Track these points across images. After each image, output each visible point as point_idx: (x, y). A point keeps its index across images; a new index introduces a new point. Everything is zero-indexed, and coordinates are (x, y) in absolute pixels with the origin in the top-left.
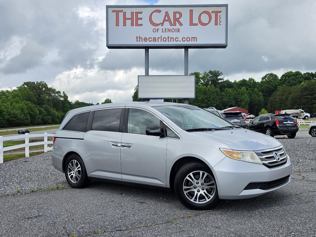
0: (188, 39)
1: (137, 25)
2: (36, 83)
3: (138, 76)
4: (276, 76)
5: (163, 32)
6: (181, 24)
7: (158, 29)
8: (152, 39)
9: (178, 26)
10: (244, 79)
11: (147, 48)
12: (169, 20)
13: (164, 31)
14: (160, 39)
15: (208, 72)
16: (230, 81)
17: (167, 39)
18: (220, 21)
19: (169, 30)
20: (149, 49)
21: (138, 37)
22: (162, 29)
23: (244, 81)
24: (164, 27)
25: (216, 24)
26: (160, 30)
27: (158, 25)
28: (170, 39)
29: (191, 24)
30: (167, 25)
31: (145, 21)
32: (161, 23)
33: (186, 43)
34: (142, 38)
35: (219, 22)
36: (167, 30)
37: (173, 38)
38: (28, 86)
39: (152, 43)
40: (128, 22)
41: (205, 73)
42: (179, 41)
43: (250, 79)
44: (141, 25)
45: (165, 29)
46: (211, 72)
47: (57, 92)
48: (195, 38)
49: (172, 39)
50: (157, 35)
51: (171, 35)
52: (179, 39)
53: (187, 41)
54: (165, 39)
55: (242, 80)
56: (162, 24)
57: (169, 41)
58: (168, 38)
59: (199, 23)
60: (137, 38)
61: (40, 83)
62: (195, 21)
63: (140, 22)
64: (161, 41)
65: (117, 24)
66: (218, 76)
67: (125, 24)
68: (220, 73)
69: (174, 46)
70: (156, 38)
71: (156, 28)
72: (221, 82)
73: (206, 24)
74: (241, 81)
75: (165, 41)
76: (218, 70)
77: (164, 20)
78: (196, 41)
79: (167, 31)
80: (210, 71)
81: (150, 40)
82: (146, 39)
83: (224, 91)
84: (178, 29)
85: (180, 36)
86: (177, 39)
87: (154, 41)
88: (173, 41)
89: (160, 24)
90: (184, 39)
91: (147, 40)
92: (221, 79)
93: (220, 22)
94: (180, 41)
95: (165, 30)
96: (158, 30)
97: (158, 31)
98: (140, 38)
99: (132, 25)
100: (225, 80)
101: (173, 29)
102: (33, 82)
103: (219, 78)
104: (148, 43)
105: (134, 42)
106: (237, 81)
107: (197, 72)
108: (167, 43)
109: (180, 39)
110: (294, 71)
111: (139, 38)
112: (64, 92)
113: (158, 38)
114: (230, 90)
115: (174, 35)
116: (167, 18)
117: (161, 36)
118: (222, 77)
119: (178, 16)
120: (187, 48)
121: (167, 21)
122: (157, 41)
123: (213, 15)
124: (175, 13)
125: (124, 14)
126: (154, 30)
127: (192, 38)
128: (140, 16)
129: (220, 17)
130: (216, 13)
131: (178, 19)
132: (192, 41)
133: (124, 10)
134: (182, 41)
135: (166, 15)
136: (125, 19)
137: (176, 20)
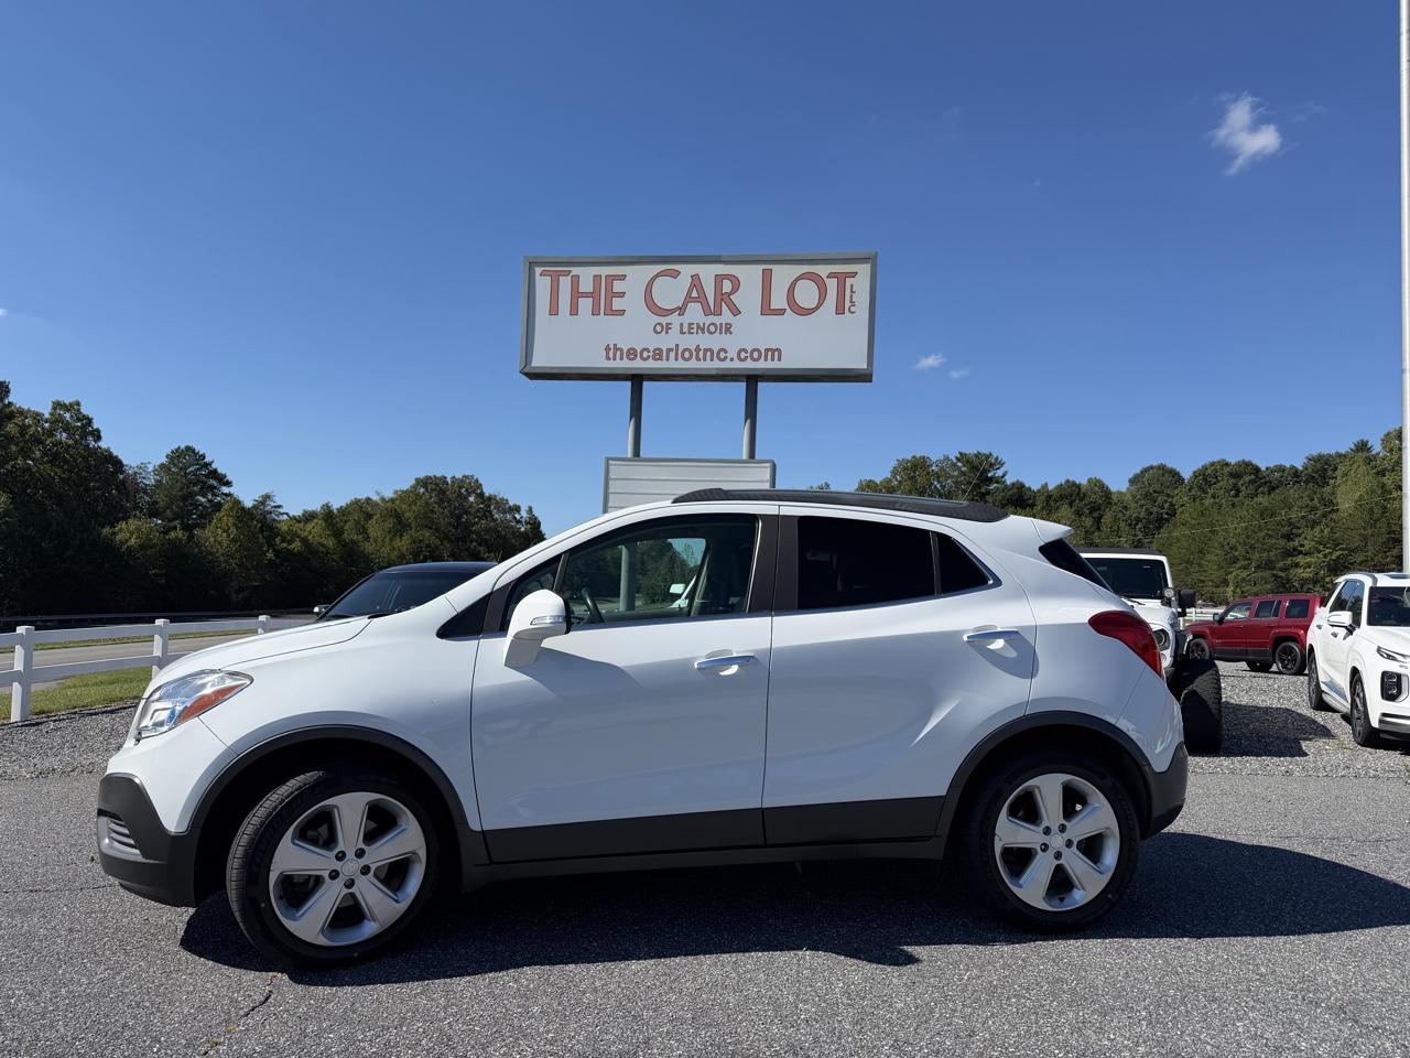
0: (756, 355)
1: (611, 312)
2: (449, 480)
3: (608, 459)
4: (1175, 474)
5: (682, 333)
6: (736, 312)
7: (668, 324)
8: (651, 354)
9: (726, 316)
10: (1071, 480)
11: (637, 380)
12: (702, 298)
13: (685, 330)
14: (672, 355)
15: (957, 458)
16: (1027, 485)
17: (694, 353)
18: (851, 301)
19: (701, 329)
20: (645, 383)
21: (612, 346)
22: (682, 324)
24: (686, 319)
25: (840, 310)
26: (675, 328)
27: (669, 312)
28: (701, 353)
29: (767, 309)
30: (695, 313)
31: (632, 301)
32: (680, 308)
33: (749, 365)
34: (621, 350)
35: (847, 304)
36: (695, 326)
37: (711, 350)
38: (427, 490)
39: (652, 365)
40: (585, 305)
42: (728, 360)
43: (1090, 480)
44: (622, 312)
45: (690, 324)
46: (962, 457)
48: (775, 352)
49: (709, 354)
50: (664, 342)
51: (705, 341)
52: (729, 355)
53: (753, 359)
54: (687, 355)
56: (681, 310)
57: (698, 359)
58: (698, 349)
59: (788, 309)
60: (607, 349)
61: (462, 481)
62: (779, 301)
63: (617, 304)
64: (676, 359)
65: (554, 311)
66: (989, 471)
67: (574, 311)
68: (993, 460)
69: (714, 373)
70: (660, 350)
71: (664, 320)
72: (997, 489)
73: (808, 312)
74: (1060, 487)
75: (690, 359)
76: (987, 453)
77: (689, 299)
78: (779, 359)
79: (695, 331)
80: (961, 454)
81: (645, 354)
82: (632, 354)
84: (727, 324)
85: (732, 343)
86: (722, 355)
87: (656, 360)
88: (712, 360)
89: (673, 311)
90: (743, 355)
91: (636, 356)
93: (854, 304)
94: (732, 360)
95: (690, 328)
96: (668, 327)
97: (668, 329)
98: (616, 349)
99: (595, 312)
100: (1008, 483)
101: (713, 324)
102: (441, 476)
103: (990, 475)
104: (638, 365)
105: (599, 362)
106: (1051, 487)
107: (923, 458)
108: (693, 365)
110: (1233, 460)
111: (612, 351)
112: (530, 509)
113: (669, 350)
115: (714, 342)
116: (695, 294)
117: (677, 346)
118: (999, 473)
119: (727, 286)
120: (752, 380)
121: (694, 300)
122: (664, 358)
123: (832, 285)
124: (719, 279)
125: (576, 280)
126: (659, 328)
127: (767, 350)
128: (618, 286)
129: (852, 291)
130: (841, 278)
131: (729, 295)
132: (766, 360)
133: (575, 271)
134: (735, 358)
135: (693, 285)
136: (576, 294)
137: (723, 298)
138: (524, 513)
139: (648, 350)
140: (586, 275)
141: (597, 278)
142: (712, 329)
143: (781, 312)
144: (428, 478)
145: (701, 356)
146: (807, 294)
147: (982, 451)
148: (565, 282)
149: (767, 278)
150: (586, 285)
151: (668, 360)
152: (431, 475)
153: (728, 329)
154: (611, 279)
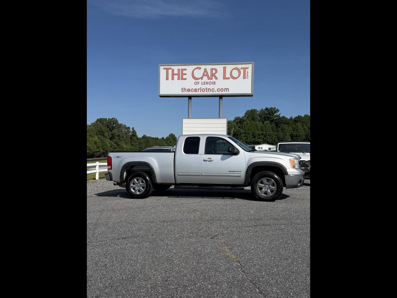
0: (222, 90)
1: (183, 79)
2: (108, 119)
5: (202, 84)
6: (216, 78)
8: (194, 90)
9: (214, 80)
10: (300, 115)
11: (190, 97)
12: (207, 75)
13: (203, 83)
14: (200, 90)
15: (265, 109)
16: (286, 117)
17: (205, 90)
19: (207, 83)
20: (192, 98)
21: (183, 88)
23: (299, 117)
24: (203, 81)
25: (244, 78)
26: (200, 83)
28: (207, 90)
29: (225, 78)
30: (205, 79)
31: (188, 76)
33: (220, 93)
34: (186, 89)
35: (246, 76)
36: (205, 83)
38: (100, 122)
39: (194, 93)
40: (176, 77)
41: (262, 110)
43: (305, 115)
44: (186, 79)
45: (204, 82)
46: (267, 109)
47: (127, 127)
48: (227, 89)
49: (209, 90)
50: (197, 87)
51: (208, 86)
54: (203, 90)
55: (297, 116)
56: (202, 78)
58: (206, 88)
59: (231, 78)
60: (182, 89)
61: (111, 120)
62: (228, 75)
63: (184, 77)
64: (201, 92)
65: (167, 79)
66: (275, 113)
67: (173, 79)
68: (276, 110)
69: (211, 95)
70: (197, 89)
71: (197, 81)
72: (276, 119)
73: (236, 78)
75: (204, 91)
77: (204, 75)
78: (228, 91)
79: (205, 84)
80: (266, 108)
81: (192, 90)
82: (189, 90)
83: (280, 127)
84: (214, 82)
85: (215, 87)
86: (213, 90)
88: (210, 92)
89: (199, 78)
90: (219, 90)
92: (277, 116)
93: (248, 76)
94: (216, 91)
97: (198, 83)
98: (184, 89)
99: (179, 79)
100: (281, 117)
101: (210, 82)
102: (105, 118)
104: (190, 93)
105: (180, 93)
106: (293, 118)
107: (254, 110)
108: (205, 93)
109: (216, 90)
111: (183, 89)
112: (133, 128)
113: (199, 89)
114: (286, 126)
115: (211, 87)
116: (205, 74)
117: (201, 88)
118: (278, 114)
119: (214, 72)
120: (221, 97)
121: (205, 75)
122: (197, 91)
123: (242, 71)
124: (212, 70)
125: (173, 70)
126: (196, 83)
127: (225, 89)
128: (184, 72)
129: (248, 73)
130: (245, 69)
131: (215, 74)
132: (225, 91)
133: (173, 67)
134: (217, 91)
135: (205, 72)
136: (173, 74)
137: (213, 75)
138: (131, 129)
139: (193, 89)
140: (176, 68)
141: (179, 70)
142: (210, 83)
143: (228, 78)
144: (101, 119)
145: (207, 91)
146: (235, 74)
147: (273, 107)
148: (170, 71)
149: (225, 69)
150: (176, 72)
151: (198, 92)
152: (102, 118)
153: (214, 83)
154: (183, 70)
